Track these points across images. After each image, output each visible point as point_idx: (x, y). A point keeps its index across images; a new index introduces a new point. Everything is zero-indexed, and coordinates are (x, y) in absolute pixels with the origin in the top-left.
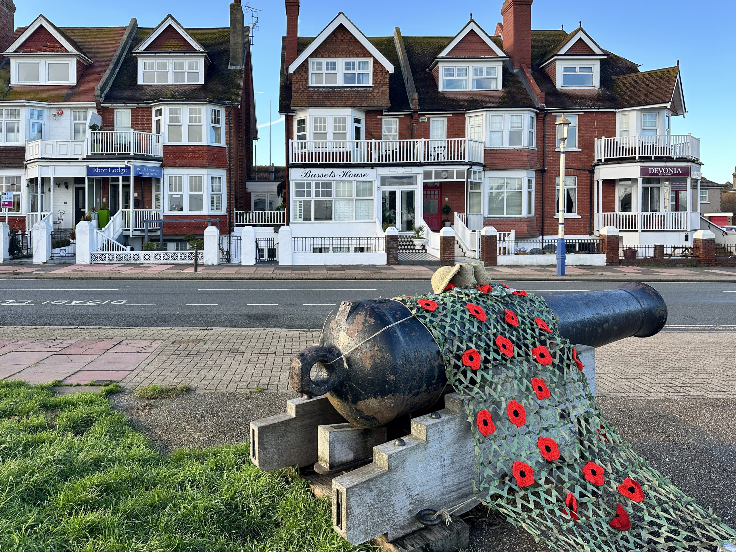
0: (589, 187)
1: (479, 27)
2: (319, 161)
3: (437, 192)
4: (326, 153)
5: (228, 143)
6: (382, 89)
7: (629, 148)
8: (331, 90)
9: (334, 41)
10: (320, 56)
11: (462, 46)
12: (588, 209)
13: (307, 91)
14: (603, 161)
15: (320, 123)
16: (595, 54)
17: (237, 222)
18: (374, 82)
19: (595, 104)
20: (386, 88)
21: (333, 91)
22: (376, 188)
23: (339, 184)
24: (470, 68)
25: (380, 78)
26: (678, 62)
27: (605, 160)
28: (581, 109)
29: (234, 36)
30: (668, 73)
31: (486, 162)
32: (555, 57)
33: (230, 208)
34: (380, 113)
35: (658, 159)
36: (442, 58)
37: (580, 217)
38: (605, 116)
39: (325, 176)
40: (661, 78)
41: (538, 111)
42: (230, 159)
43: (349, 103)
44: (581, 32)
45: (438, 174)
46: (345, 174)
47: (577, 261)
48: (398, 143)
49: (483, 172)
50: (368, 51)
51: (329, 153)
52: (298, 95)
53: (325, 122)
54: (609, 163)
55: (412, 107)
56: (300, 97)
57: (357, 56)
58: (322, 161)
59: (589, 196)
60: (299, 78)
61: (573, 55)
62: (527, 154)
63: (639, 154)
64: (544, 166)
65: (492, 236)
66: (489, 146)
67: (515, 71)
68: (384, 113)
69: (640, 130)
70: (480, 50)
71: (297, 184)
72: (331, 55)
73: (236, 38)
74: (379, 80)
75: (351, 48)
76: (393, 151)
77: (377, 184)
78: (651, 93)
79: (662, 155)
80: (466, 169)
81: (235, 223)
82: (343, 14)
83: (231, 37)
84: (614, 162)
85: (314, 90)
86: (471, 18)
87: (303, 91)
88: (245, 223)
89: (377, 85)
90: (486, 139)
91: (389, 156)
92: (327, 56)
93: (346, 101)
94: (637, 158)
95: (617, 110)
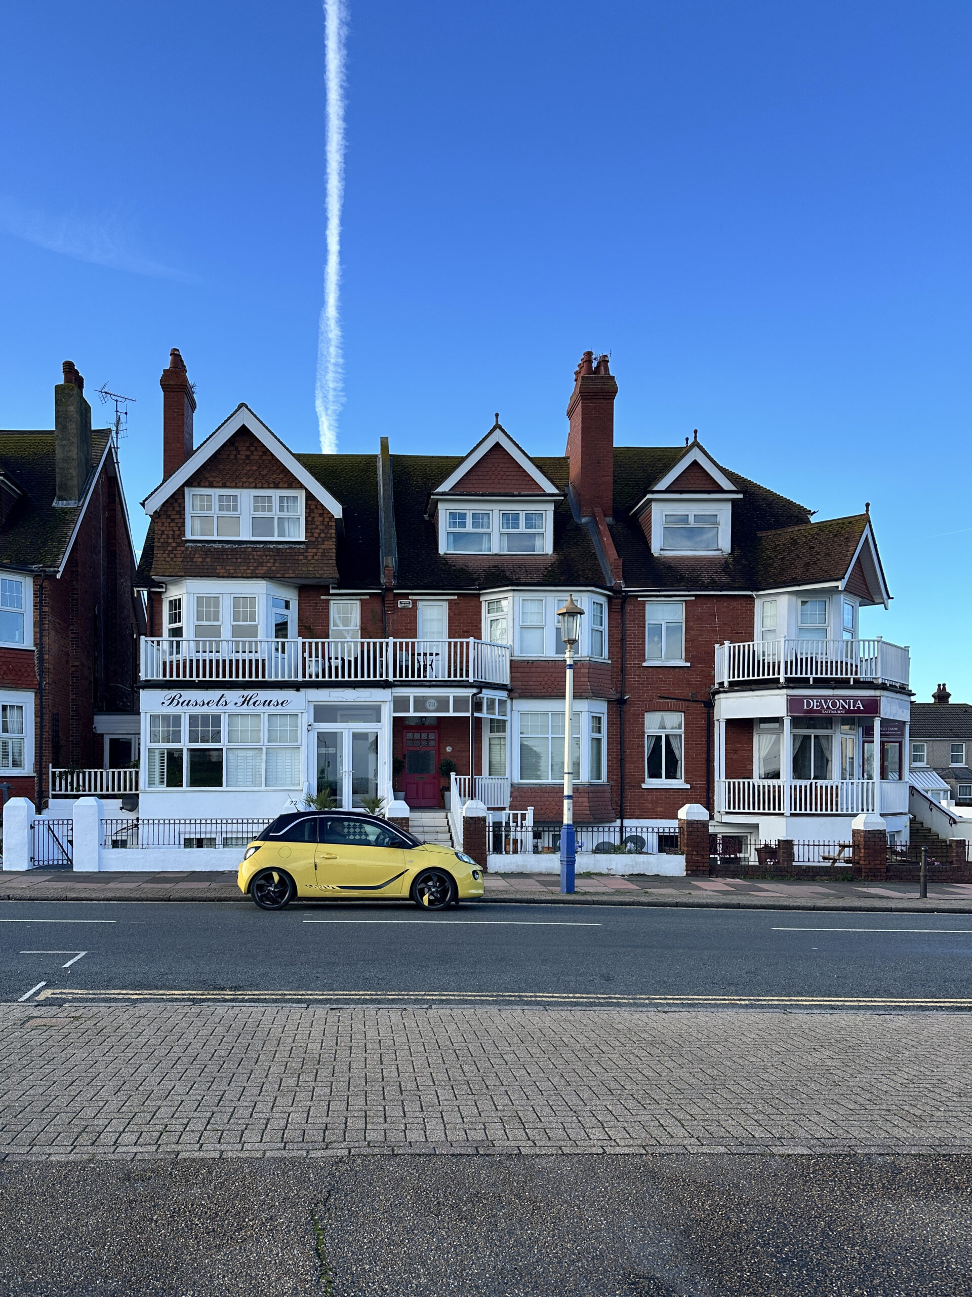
0: (704, 733)
1: (511, 439)
2: (198, 676)
3: (432, 736)
4: (218, 661)
5: (39, 642)
6: (323, 547)
7: (774, 663)
8: (227, 546)
9: (232, 457)
10: (207, 484)
11: (480, 473)
12: (703, 773)
13: (183, 549)
14: (726, 684)
15: (208, 606)
16: (722, 491)
17: (54, 790)
18: (309, 535)
19: (715, 582)
20: (331, 545)
21: (232, 549)
22: (305, 727)
23: (235, 719)
24: (496, 513)
25: (320, 527)
26: (867, 505)
27: (731, 683)
28: (689, 591)
29: (63, 446)
30: (850, 525)
31: (515, 683)
32: (649, 496)
33: (41, 764)
34: (325, 590)
35: (821, 683)
36: (443, 494)
37: (688, 786)
38: (735, 604)
39: (208, 704)
40: (836, 536)
41: (610, 593)
42: (41, 672)
43: (262, 570)
44: (696, 450)
45: (420, 703)
46: (246, 701)
47: (632, 866)
48: (359, 645)
49: (509, 701)
50: (296, 479)
51: (224, 661)
52: (165, 555)
53: (217, 605)
54: (736, 688)
55: (383, 580)
56: (168, 559)
57: (277, 486)
58: (204, 676)
59: (705, 749)
60: (166, 524)
61: (681, 492)
62: (587, 670)
63: (786, 673)
64: (623, 693)
65: (478, 818)
66: (518, 655)
67: (584, 520)
68: (332, 591)
69: (794, 630)
70: (513, 482)
71: (154, 718)
72: (228, 484)
73: (67, 449)
74: (318, 531)
75: (265, 472)
76: (343, 660)
77: (307, 718)
78: (815, 563)
79: (829, 676)
80: (471, 695)
81: (51, 792)
82: (247, 407)
83: (57, 447)
84: (744, 687)
85: (196, 547)
86: (497, 421)
87: (175, 548)
88: (69, 793)
89: (314, 539)
90: (513, 641)
91: (337, 668)
92: (220, 484)
93: (256, 568)
94: (782, 680)
95: (754, 594)
